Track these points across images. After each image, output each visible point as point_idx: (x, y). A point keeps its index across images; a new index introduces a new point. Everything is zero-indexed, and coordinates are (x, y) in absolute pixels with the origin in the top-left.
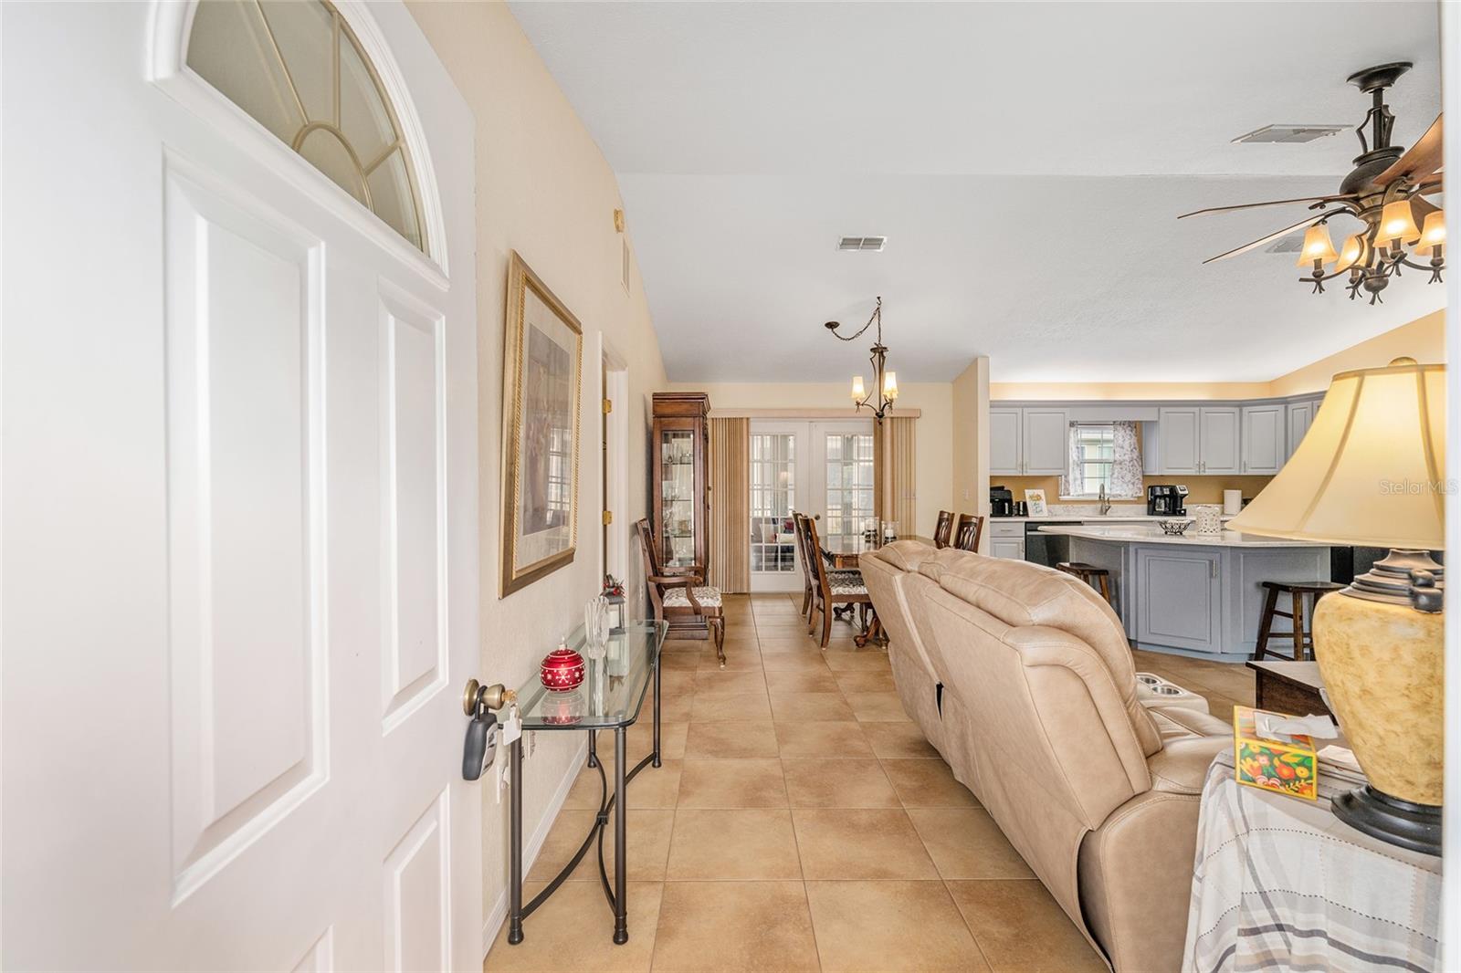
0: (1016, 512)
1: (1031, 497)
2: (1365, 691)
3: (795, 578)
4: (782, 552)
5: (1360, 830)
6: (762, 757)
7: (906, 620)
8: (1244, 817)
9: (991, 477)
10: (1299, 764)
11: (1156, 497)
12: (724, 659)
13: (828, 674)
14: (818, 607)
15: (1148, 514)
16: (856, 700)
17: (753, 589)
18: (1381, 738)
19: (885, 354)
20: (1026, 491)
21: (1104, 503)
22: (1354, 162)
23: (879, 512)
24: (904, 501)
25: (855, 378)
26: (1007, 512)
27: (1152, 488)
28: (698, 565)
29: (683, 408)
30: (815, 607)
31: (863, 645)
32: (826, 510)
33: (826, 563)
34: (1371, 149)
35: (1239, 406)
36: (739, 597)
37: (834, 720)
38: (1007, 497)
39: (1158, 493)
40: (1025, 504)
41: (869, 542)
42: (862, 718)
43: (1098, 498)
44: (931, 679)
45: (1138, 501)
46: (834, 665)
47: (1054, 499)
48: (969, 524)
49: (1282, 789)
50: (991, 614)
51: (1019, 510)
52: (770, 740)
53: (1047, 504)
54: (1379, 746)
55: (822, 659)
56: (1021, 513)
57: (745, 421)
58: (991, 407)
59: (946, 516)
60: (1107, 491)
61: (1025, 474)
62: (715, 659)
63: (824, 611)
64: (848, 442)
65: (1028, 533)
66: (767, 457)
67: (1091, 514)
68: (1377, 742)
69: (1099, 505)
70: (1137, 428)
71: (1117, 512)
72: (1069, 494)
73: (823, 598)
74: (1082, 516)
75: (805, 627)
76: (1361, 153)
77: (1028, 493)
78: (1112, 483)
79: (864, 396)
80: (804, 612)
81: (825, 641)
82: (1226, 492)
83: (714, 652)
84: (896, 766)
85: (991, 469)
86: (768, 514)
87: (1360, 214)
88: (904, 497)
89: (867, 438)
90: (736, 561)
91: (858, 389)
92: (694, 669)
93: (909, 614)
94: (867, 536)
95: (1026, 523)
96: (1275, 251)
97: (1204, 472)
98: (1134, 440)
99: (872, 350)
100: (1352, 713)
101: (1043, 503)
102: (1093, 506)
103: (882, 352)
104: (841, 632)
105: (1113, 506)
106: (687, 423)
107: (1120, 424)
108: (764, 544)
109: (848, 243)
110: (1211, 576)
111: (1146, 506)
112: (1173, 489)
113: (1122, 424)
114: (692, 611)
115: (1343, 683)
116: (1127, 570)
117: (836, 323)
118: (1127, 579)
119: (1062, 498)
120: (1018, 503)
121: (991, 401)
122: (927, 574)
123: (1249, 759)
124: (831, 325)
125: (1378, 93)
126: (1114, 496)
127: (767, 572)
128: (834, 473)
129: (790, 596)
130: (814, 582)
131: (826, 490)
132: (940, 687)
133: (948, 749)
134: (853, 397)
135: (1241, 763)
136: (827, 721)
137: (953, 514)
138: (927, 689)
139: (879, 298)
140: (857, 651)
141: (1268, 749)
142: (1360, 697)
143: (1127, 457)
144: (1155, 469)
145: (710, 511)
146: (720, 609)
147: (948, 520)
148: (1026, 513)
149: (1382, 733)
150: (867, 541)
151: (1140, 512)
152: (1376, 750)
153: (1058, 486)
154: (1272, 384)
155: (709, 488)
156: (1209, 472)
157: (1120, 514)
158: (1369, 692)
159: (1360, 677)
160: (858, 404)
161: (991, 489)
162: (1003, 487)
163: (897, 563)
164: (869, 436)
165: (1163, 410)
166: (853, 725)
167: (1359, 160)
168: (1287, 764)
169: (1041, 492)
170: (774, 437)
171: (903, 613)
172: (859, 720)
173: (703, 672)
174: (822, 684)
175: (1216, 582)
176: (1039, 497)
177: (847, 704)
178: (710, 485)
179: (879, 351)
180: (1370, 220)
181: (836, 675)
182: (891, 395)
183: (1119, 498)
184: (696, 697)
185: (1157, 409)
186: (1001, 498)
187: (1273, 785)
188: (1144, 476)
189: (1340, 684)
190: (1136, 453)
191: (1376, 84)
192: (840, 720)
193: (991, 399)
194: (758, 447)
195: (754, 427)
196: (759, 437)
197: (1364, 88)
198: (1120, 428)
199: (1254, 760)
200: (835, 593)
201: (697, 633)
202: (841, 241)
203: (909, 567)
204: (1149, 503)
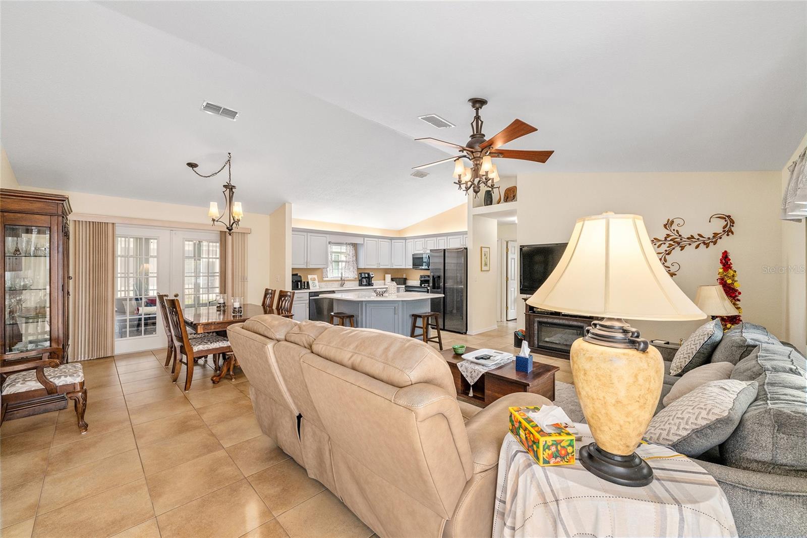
0: (303, 287)
1: (311, 279)
2: (618, 402)
3: (159, 339)
4: (145, 320)
5: (607, 480)
6: (136, 524)
7: (276, 375)
8: (552, 491)
9: (292, 268)
10: (568, 446)
11: (363, 278)
12: (86, 427)
13: (194, 413)
14: (181, 361)
15: (359, 286)
16: (220, 429)
17: (117, 351)
18: (621, 426)
19: (233, 190)
20: (309, 276)
21: (342, 281)
22: (470, 137)
23: (223, 290)
24: (240, 283)
25: (212, 203)
26: (299, 287)
27: (361, 274)
28: (54, 346)
29: (36, 206)
30: (178, 361)
31: (218, 382)
32: (183, 289)
33: (189, 329)
34: (475, 133)
35: (391, 239)
36: (102, 361)
37: (204, 454)
38: (299, 279)
39: (363, 276)
40: (308, 283)
41: (220, 311)
42: (227, 444)
43: (340, 279)
44: (291, 412)
45: (355, 280)
46: (196, 403)
47: (321, 280)
48: (285, 296)
49: (562, 463)
50: (368, 375)
51: (305, 286)
52: (143, 499)
53: (319, 282)
54: (618, 431)
55: (186, 400)
56: (306, 287)
57: (110, 226)
58: (293, 231)
59: (270, 291)
60: (343, 275)
61: (308, 267)
62: (76, 427)
63: (187, 364)
64: (198, 247)
65: (311, 298)
66: (131, 253)
67: (337, 286)
68: (618, 428)
69: (340, 282)
70: (355, 246)
71: (348, 285)
72: (327, 277)
73: (186, 355)
74: (333, 288)
75: (169, 376)
76: (472, 134)
77: (310, 277)
78: (345, 272)
79: (218, 216)
80: (167, 363)
81: (188, 385)
82: (386, 275)
83: (74, 420)
84: (261, 478)
85: (292, 264)
86: (132, 294)
87: (472, 159)
88: (240, 280)
89: (214, 244)
90: (98, 334)
91: (214, 210)
92: (47, 445)
93: (278, 371)
94: (218, 307)
95: (309, 293)
96: (414, 175)
97: (379, 266)
98: (354, 252)
99: (224, 186)
100: (607, 414)
101: (316, 282)
102: (338, 282)
103: (232, 189)
104: (198, 375)
105: (345, 282)
106: (44, 220)
108: (128, 317)
109: (209, 107)
110: (395, 314)
111: (358, 282)
112: (369, 274)
113: (349, 244)
114: (45, 392)
115: (604, 398)
116: (362, 314)
117: (196, 164)
118: (362, 319)
119: (325, 279)
120: (305, 282)
121: (293, 228)
122: (296, 342)
123: (547, 450)
124: (192, 165)
125: (477, 110)
126: (346, 278)
127: (131, 338)
128: (190, 265)
129: (153, 353)
130: (177, 344)
131: (184, 276)
132: (299, 417)
133: (305, 459)
134: (209, 215)
135: (543, 454)
136: (198, 457)
137: (275, 290)
138: (288, 419)
139: (229, 154)
140: (213, 387)
141: (555, 441)
142: (614, 405)
143: (351, 260)
144: (362, 266)
145: (71, 298)
146: (82, 384)
147: (271, 294)
148: (308, 288)
149: (622, 423)
150: (217, 310)
151: (355, 285)
152: (616, 433)
153: (322, 273)
154: (400, 231)
155: (69, 278)
156: (381, 267)
157: (348, 286)
158: (620, 402)
159: (616, 394)
160: (214, 220)
161: (293, 275)
162: (297, 274)
163: (266, 334)
164: (216, 242)
165: (365, 239)
166: (221, 454)
167: (471, 136)
168: (563, 447)
169: (315, 276)
170: (138, 240)
171: (274, 371)
172: (225, 446)
173: (58, 446)
174: (189, 423)
175: (396, 316)
176: (314, 279)
177: (213, 435)
178: (71, 274)
179: (230, 188)
180: (475, 162)
181: (200, 412)
182: (238, 216)
183: (348, 279)
184: (48, 479)
185: (363, 238)
186: (296, 279)
187: (558, 462)
188: (358, 268)
189: (602, 398)
190: (355, 258)
191: (477, 105)
192: (210, 451)
193: (293, 226)
194: (123, 245)
195: (118, 231)
196: (123, 239)
197: (473, 106)
198: (348, 246)
199: (549, 450)
200: (197, 350)
201: (51, 406)
202: (205, 104)
203: (278, 337)
204: (359, 280)
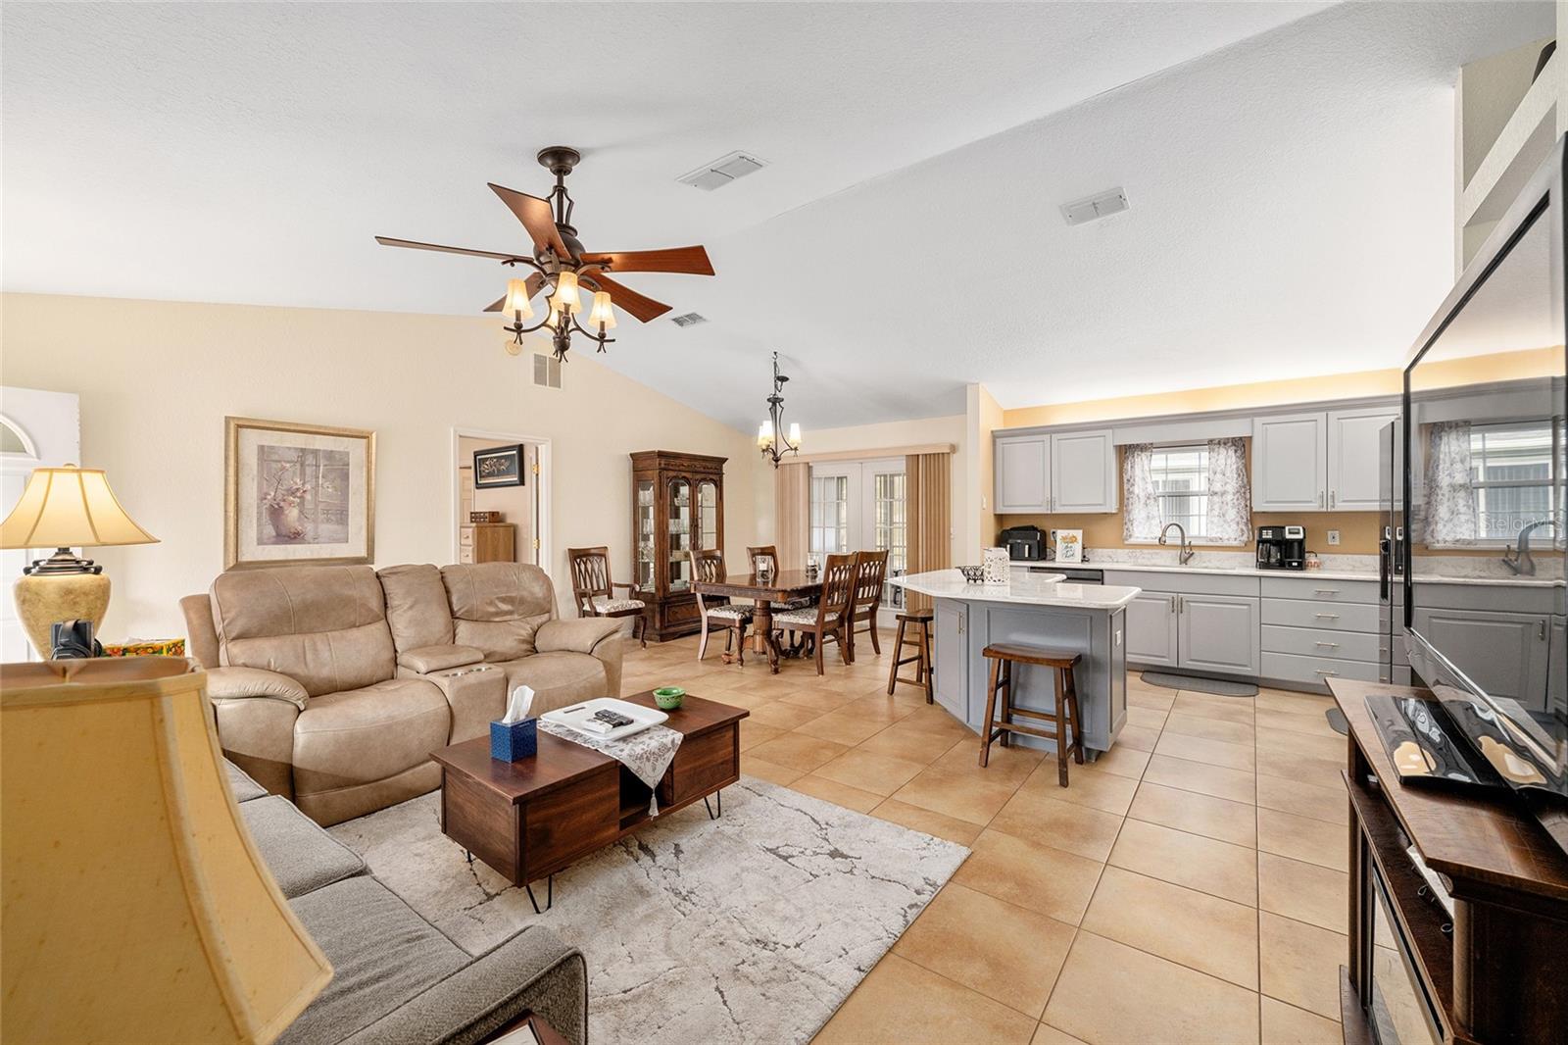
1: (1063, 539)
9: (998, 516)
21: (1186, 549)
27: (1261, 529)
45: (1245, 547)
58: (993, 437)
61: (1055, 513)
70: (1241, 447)
71: (1209, 561)
72: (1130, 536)
77: (1061, 533)
78: (1210, 522)
97: (1333, 507)
98: (1239, 463)
101: (1077, 547)
102: (1171, 552)
105: (1199, 552)
107: (1219, 443)
111: (1255, 554)
113: (1229, 442)
121: (993, 430)
126: (1205, 540)
131: (875, 528)
139: (775, 353)
143: (1230, 488)
144: (1259, 506)
148: (1053, 558)
153: (1122, 526)
157: (1214, 564)
162: (1033, 527)
165: (1258, 421)
169: (1079, 534)
175: (963, 639)
176: (1073, 540)
179: (774, 401)
183: (1219, 544)
185: (1249, 420)
188: (1250, 513)
193: (993, 427)
195: (816, 471)
196: (820, 480)
198: (1222, 450)
204: (1258, 550)
